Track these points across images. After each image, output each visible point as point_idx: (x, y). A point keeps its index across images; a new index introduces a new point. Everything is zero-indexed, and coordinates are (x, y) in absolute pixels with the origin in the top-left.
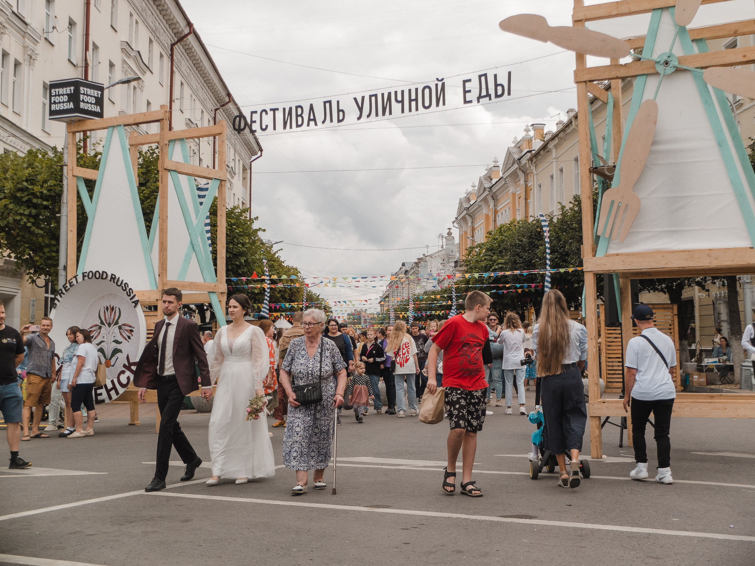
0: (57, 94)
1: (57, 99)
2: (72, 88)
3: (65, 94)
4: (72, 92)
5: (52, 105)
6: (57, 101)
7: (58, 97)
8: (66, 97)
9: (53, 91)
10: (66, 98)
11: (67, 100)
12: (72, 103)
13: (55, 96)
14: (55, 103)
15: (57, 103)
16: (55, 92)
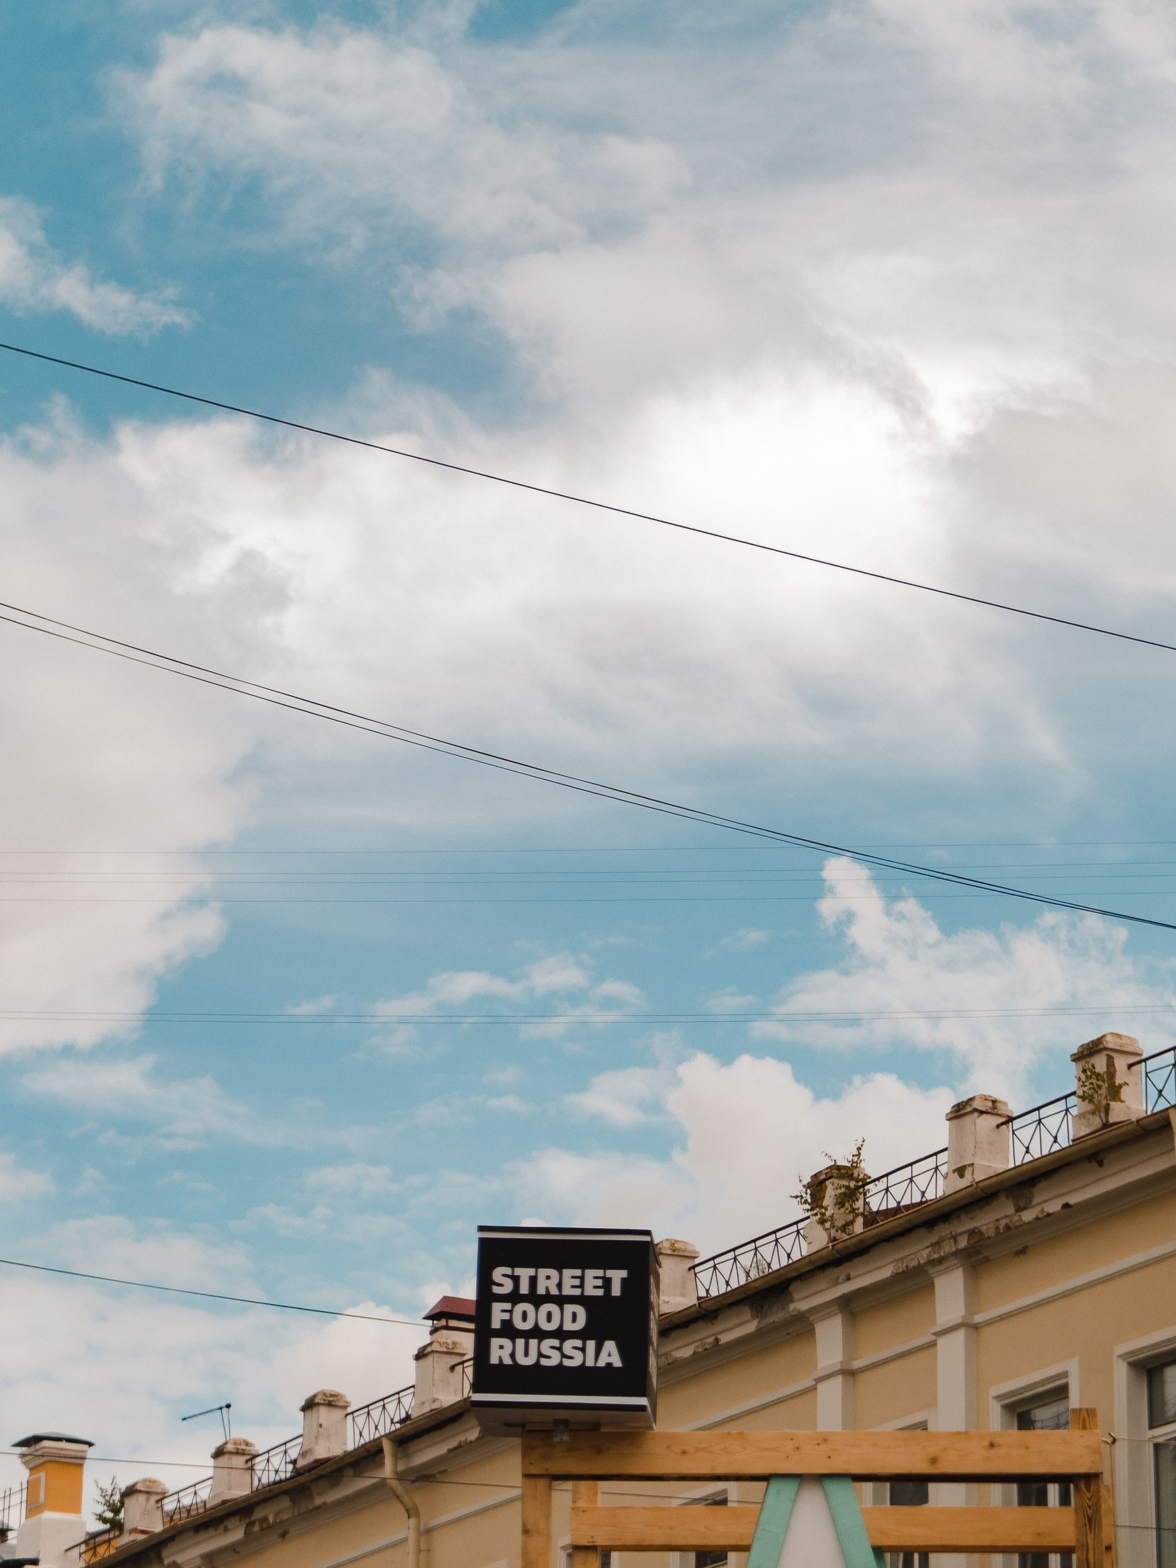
0: (524, 1289)
1: (524, 1316)
2: (617, 1276)
3: (572, 1300)
4: (616, 1291)
5: (495, 1342)
6: (519, 1324)
7: (528, 1307)
8: (581, 1311)
9: (499, 1273)
10: (576, 1318)
11: (580, 1324)
12: (610, 1346)
13: (514, 1298)
14: (508, 1330)
15: (527, 1335)
16: (516, 1279)
